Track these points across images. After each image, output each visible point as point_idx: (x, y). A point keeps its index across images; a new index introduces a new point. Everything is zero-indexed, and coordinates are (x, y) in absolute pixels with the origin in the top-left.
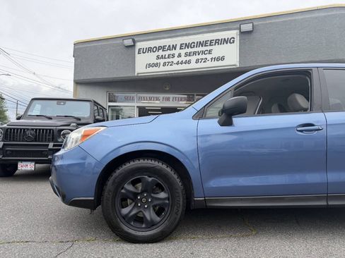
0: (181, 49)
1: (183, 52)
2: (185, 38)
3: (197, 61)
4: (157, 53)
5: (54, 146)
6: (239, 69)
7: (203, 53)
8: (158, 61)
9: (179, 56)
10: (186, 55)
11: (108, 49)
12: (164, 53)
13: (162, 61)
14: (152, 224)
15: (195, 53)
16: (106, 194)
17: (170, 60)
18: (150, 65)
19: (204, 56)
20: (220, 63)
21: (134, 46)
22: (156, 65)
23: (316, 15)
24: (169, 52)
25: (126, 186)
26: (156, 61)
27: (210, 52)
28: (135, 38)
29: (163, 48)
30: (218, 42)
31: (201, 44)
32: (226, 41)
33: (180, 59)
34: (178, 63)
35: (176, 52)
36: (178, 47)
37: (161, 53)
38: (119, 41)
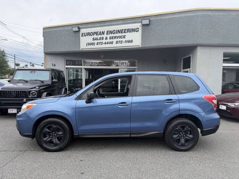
0: (107, 34)
1: (108, 36)
2: (110, 27)
3: (117, 42)
4: (93, 37)
5: (26, 100)
6: (141, 48)
7: (120, 37)
8: (94, 41)
9: (106, 39)
10: (111, 38)
11: (64, 33)
12: (97, 37)
13: (96, 42)
14: (56, 145)
15: (115, 37)
16: (37, 132)
17: (101, 41)
18: (89, 44)
19: (121, 40)
20: (130, 44)
21: (79, 31)
22: (93, 44)
23: (187, 14)
24: (100, 36)
25: (45, 129)
26: (92, 42)
27: (124, 37)
28: (79, 26)
29: (96, 33)
30: (129, 31)
31: (119, 32)
32: (134, 30)
33: (107, 41)
34: (105, 43)
35: (105, 36)
36: (106, 33)
37: (95, 36)
38: (70, 28)
